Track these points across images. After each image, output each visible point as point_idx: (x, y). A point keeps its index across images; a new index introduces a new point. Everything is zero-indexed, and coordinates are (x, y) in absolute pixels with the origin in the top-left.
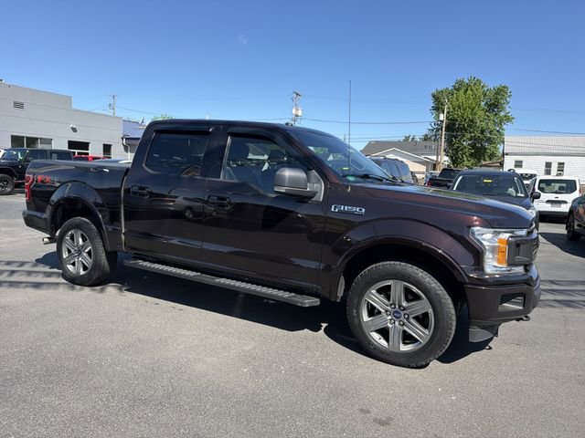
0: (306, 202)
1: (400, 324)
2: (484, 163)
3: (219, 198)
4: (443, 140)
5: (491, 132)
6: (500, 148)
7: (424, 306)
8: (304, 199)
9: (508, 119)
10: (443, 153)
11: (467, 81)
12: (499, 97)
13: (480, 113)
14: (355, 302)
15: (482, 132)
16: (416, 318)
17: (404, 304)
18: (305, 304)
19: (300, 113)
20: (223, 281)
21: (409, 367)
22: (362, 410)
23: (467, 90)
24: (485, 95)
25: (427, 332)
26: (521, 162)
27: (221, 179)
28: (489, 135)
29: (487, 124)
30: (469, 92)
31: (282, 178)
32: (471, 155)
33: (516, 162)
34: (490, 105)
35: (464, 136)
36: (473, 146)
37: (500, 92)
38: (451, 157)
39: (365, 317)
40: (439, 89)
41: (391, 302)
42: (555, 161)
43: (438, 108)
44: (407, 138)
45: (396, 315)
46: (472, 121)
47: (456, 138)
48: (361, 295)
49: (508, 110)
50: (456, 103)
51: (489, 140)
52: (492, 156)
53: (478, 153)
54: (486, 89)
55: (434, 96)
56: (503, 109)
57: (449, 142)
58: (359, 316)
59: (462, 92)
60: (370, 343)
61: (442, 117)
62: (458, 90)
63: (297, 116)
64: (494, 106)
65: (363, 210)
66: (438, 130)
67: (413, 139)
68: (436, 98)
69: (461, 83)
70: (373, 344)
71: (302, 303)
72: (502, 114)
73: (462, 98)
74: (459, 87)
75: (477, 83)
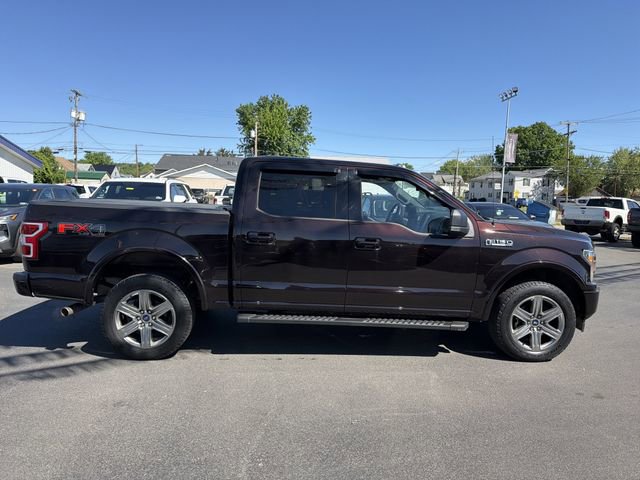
5: (296, 151)
9: (312, 140)
11: (271, 99)
12: (302, 117)
17: (543, 314)
19: (82, 117)
23: (271, 109)
24: (289, 114)
29: (293, 143)
30: (274, 110)
34: (294, 125)
37: (302, 112)
40: (244, 104)
43: (245, 123)
44: (202, 152)
46: (280, 139)
49: (310, 131)
54: (289, 108)
55: (238, 111)
56: (306, 130)
59: (268, 109)
61: (253, 134)
62: (263, 107)
63: (78, 120)
64: (297, 126)
66: (248, 147)
67: (209, 152)
68: (242, 113)
69: (265, 99)
72: (305, 134)
73: (269, 115)
74: (263, 104)
75: (280, 101)
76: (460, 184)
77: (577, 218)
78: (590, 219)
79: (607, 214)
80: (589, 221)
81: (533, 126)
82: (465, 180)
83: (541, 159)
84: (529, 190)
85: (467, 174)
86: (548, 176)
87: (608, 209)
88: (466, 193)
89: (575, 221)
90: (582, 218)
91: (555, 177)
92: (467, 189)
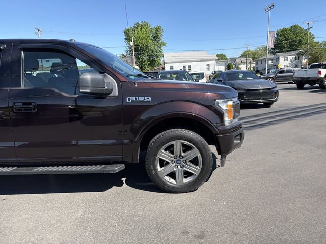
0: (105, 98)
1: (181, 167)
2: (155, 68)
3: (24, 104)
4: (134, 57)
5: (157, 52)
6: (162, 59)
7: (195, 153)
8: (102, 95)
9: (164, 44)
10: (135, 64)
11: (141, 24)
12: (158, 32)
13: (150, 41)
14: (152, 160)
15: (153, 51)
16: (191, 161)
17: (183, 154)
18: (115, 171)
20: (41, 169)
21: (190, 191)
22: (183, 233)
23: (141, 29)
24: (151, 31)
25: (198, 167)
26: (173, 66)
27: (22, 87)
28: (156, 53)
29: (154, 47)
30: (143, 29)
31: (85, 80)
32: (149, 64)
33: (171, 66)
34: (154, 37)
35: (144, 54)
36: (149, 59)
37: (158, 29)
38: (139, 66)
39: (159, 169)
40: (127, 28)
41: (175, 155)
42: (187, 64)
43: (128, 39)
45: (178, 162)
46: (147, 46)
47: (140, 55)
48: (156, 155)
49: (163, 39)
50: (137, 36)
51: (156, 56)
52: (159, 64)
53: (152, 63)
54: (151, 28)
55: (125, 32)
56: (161, 39)
57: (137, 57)
58: (155, 169)
59: (139, 29)
60: (165, 184)
61: (132, 44)
62: (137, 28)
64: (156, 37)
65: (150, 98)
66: (130, 52)
69: (137, 24)
70: (166, 184)
71: (113, 171)
72: (160, 41)
73: (140, 33)
74: (137, 27)
75: (146, 24)
76: (250, 63)
77: (302, 76)
78: (310, 76)
79: (320, 73)
80: (309, 78)
81: (291, 28)
82: (253, 60)
83: (296, 45)
84: (287, 63)
85: (254, 56)
86: (299, 54)
87: (320, 69)
88: (254, 67)
89: (301, 78)
90: (305, 76)
91: (302, 55)
92: (254, 65)
